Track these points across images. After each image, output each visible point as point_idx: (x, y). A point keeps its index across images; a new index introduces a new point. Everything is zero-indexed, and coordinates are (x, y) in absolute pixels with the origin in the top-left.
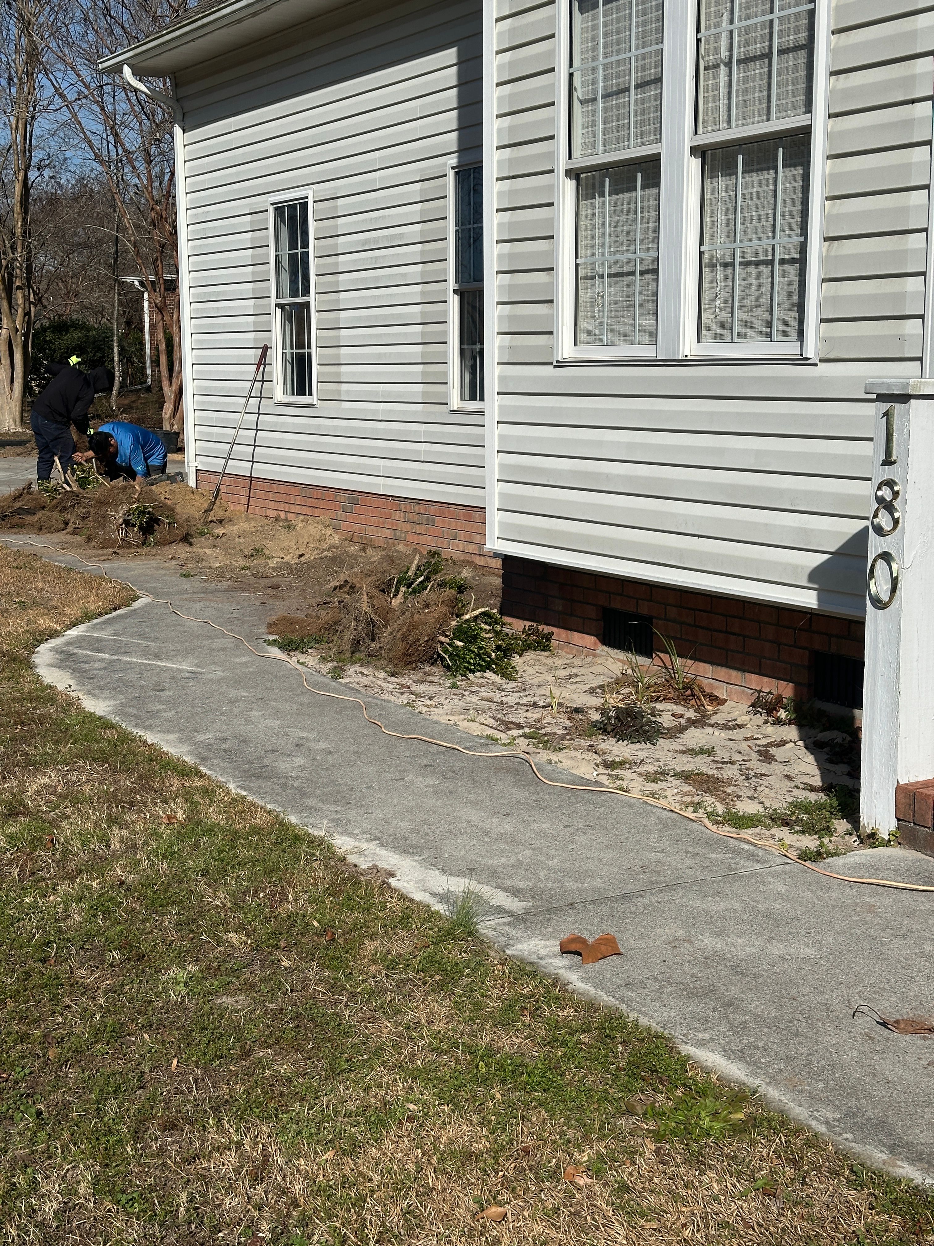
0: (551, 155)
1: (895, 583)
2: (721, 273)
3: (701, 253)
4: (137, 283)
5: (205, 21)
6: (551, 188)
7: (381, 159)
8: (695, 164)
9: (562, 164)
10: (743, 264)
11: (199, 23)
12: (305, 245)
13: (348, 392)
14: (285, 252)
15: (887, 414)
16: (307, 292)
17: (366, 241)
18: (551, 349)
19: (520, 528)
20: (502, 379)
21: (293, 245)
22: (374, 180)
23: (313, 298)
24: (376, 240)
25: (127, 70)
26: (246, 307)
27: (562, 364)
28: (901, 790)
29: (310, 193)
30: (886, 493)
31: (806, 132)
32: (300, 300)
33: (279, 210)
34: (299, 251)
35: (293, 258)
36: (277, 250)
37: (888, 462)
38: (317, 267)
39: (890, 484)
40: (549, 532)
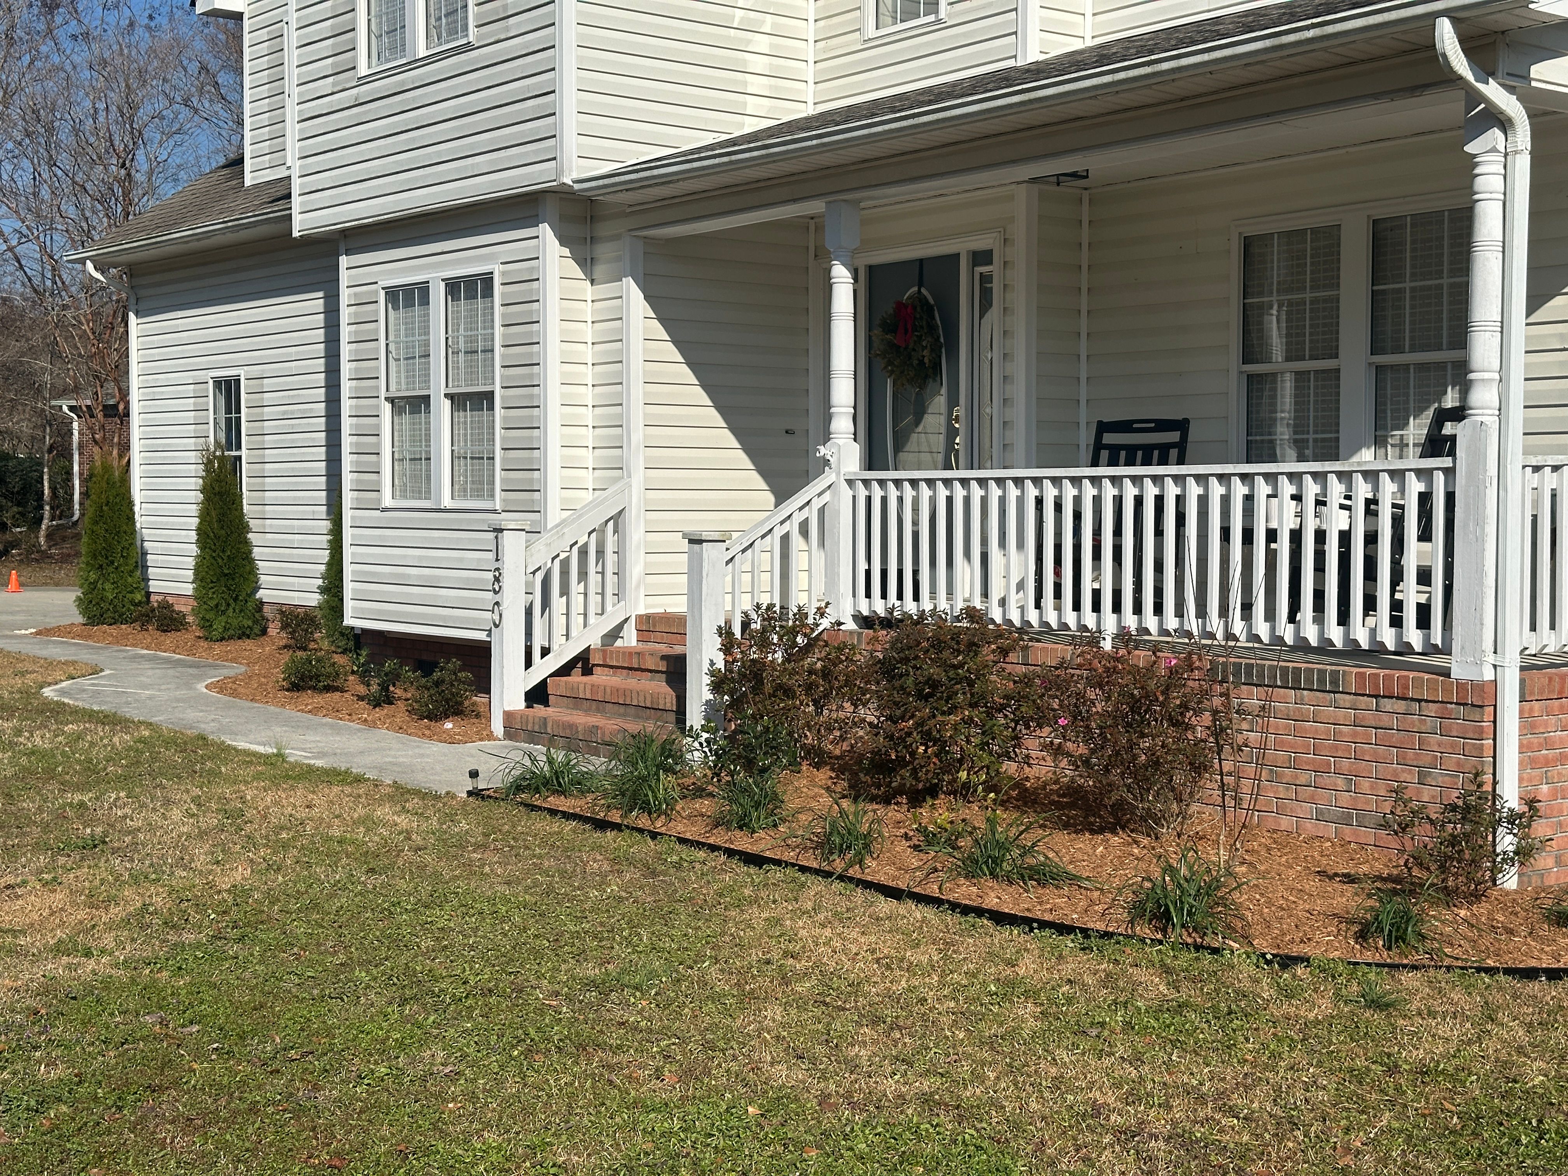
0: (377, 388)
1: (501, 615)
2: (462, 461)
3: (452, 451)
4: (65, 409)
5: (159, 239)
6: (378, 407)
7: (297, 353)
8: (447, 403)
9: (383, 394)
10: (472, 458)
11: (154, 240)
12: (238, 411)
13: (271, 526)
14: (222, 415)
15: (496, 537)
16: (239, 447)
17: (285, 412)
18: (379, 501)
19: (362, 610)
20: (353, 518)
21: (228, 411)
22: (291, 368)
23: (244, 453)
24: (293, 412)
25: (90, 265)
26: (189, 457)
27: (385, 510)
28: (504, 712)
29: (242, 373)
30: (497, 574)
31: (492, 393)
32: (234, 453)
33: (218, 383)
34: (233, 415)
35: (228, 421)
36: (215, 413)
37: (497, 560)
38: (247, 429)
39: (497, 569)
40: (379, 611)
